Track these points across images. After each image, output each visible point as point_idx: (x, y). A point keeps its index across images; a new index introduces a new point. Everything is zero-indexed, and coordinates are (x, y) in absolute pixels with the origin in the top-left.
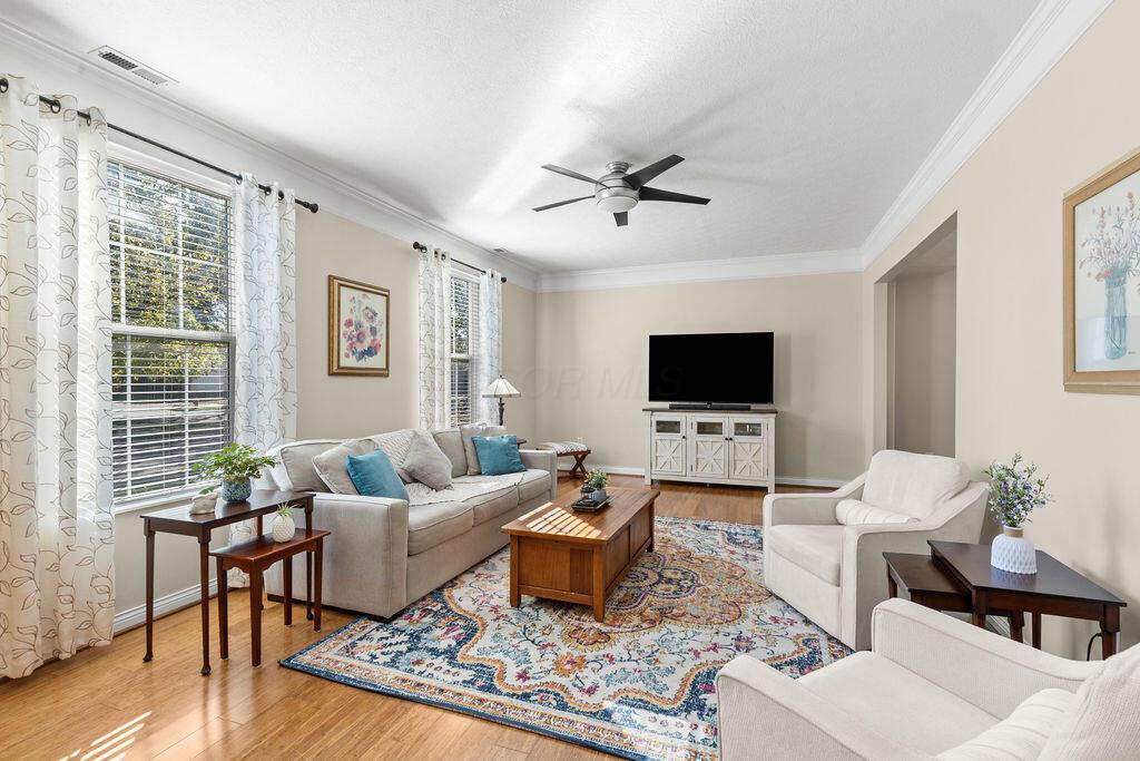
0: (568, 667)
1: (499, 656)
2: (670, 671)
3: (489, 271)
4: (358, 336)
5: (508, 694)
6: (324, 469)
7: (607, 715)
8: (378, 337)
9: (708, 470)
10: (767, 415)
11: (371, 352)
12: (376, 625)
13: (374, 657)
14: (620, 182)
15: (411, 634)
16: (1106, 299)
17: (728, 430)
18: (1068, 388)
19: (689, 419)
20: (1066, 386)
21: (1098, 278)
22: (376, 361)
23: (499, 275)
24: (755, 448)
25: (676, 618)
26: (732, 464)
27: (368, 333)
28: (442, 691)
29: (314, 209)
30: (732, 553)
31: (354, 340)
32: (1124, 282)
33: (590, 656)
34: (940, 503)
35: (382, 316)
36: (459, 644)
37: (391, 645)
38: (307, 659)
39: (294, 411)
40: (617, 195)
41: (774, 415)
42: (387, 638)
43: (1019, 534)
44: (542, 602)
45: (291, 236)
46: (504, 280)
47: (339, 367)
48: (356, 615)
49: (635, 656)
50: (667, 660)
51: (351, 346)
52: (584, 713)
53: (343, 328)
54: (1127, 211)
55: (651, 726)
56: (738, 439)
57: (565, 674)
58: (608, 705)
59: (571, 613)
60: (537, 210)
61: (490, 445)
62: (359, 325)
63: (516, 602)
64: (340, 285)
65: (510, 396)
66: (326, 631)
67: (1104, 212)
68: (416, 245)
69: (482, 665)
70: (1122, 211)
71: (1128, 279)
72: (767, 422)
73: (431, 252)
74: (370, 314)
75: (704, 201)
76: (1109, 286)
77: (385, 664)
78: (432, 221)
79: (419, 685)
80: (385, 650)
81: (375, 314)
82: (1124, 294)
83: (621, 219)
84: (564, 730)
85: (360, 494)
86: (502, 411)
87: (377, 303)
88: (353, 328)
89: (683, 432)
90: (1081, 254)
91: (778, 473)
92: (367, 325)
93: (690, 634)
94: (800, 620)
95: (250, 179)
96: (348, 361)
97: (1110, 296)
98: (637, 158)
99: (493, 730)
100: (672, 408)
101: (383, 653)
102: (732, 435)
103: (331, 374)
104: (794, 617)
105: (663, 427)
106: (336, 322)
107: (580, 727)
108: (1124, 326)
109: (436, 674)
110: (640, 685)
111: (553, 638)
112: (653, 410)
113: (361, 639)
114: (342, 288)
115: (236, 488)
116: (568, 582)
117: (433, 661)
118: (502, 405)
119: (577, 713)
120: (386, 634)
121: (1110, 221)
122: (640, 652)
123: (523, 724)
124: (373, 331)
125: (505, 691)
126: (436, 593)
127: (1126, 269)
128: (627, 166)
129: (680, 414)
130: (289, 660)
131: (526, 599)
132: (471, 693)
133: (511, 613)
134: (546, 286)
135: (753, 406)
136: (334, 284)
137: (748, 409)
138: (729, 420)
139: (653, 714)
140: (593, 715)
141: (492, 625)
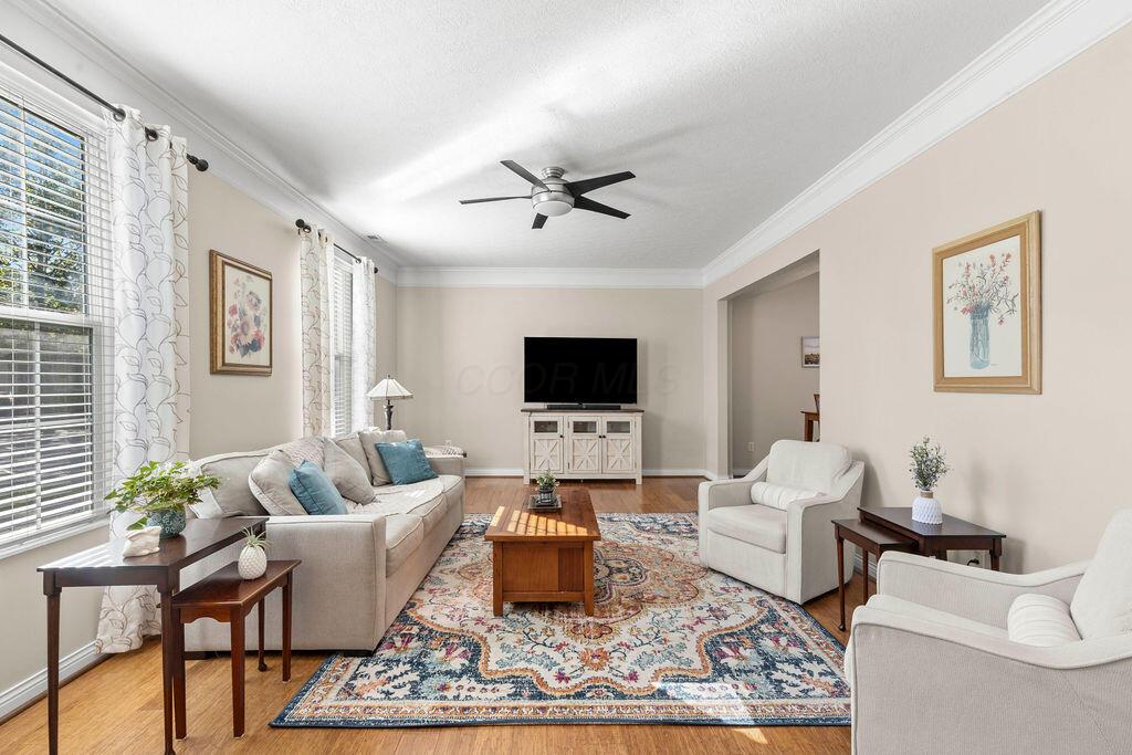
0: (596, 661)
1: (522, 664)
2: (682, 647)
3: (364, 259)
4: (242, 325)
5: (561, 697)
6: (265, 487)
7: (662, 694)
8: (262, 328)
9: (583, 467)
10: (635, 414)
11: (254, 346)
12: (358, 661)
13: (388, 693)
14: (560, 188)
15: (409, 662)
16: (971, 326)
17: (602, 428)
18: (937, 389)
19: (566, 419)
20: (935, 387)
21: (964, 311)
22: (260, 358)
23: (372, 265)
24: (625, 444)
25: (652, 600)
26: (605, 459)
27: (252, 323)
28: (494, 709)
29: (202, 166)
30: (649, 539)
31: (239, 330)
32: (987, 316)
33: (608, 647)
34: (836, 481)
35: (265, 303)
36: (471, 661)
37: (395, 677)
38: (303, 711)
39: (186, 418)
40: (556, 199)
41: (641, 414)
42: (385, 671)
43: (930, 496)
44: (521, 606)
45: (184, 197)
46: (376, 271)
47: (224, 364)
48: (327, 654)
49: (645, 640)
50: (674, 639)
51: (236, 338)
52: (644, 697)
53: (227, 316)
54: (989, 268)
55: (705, 694)
56: (611, 436)
57: (599, 667)
58: (658, 685)
59: (558, 613)
60: (462, 203)
61: (399, 452)
62: (243, 314)
63: (498, 612)
64: (224, 263)
65: (404, 397)
66: (300, 679)
67: (969, 266)
68: (300, 223)
69: (514, 677)
70: (985, 267)
71: (990, 314)
72: (635, 420)
73: (314, 232)
74: (254, 301)
75: (624, 215)
76: (973, 318)
77: (406, 697)
78: (314, 198)
79: (464, 709)
80: (396, 682)
81: (259, 301)
82: (986, 325)
83: (540, 221)
84: (640, 716)
85: (309, 513)
86: (390, 414)
87: (260, 287)
88: (237, 316)
89: (560, 432)
90: (947, 294)
91: (644, 466)
92: (251, 313)
93: (674, 614)
94: (742, 586)
95: (136, 117)
96: (234, 357)
97: (974, 325)
98: (575, 167)
99: (574, 732)
100: (550, 409)
101: (395, 687)
102: (605, 433)
103: (214, 371)
104: (737, 585)
105: (541, 427)
106: (220, 309)
107: (649, 709)
108: (987, 346)
109: (473, 694)
110: (668, 663)
111: (560, 637)
112: (531, 411)
113: (354, 677)
114: (227, 268)
115: (171, 518)
116: (557, 583)
117: (460, 683)
118: (390, 407)
119: (637, 698)
120: (380, 667)
121: (974, 273)
122: (647, 635)
123: (599, 720)
124: (257, 320)
125: (557, 695)
126: (403, 617)
127: (989, 307)
128: (563, 172)
129: (558, 414)
130: (281, 718)
131: (507, 607)
132: (525, 704)
133: (499, 621)
134: (408, 280)
135: (623, 406)
136: (216, 262)
137: (618, 409)
138: (602, 419)
139: (699, 685)
140: (653, 696)
141: (491, 638)
